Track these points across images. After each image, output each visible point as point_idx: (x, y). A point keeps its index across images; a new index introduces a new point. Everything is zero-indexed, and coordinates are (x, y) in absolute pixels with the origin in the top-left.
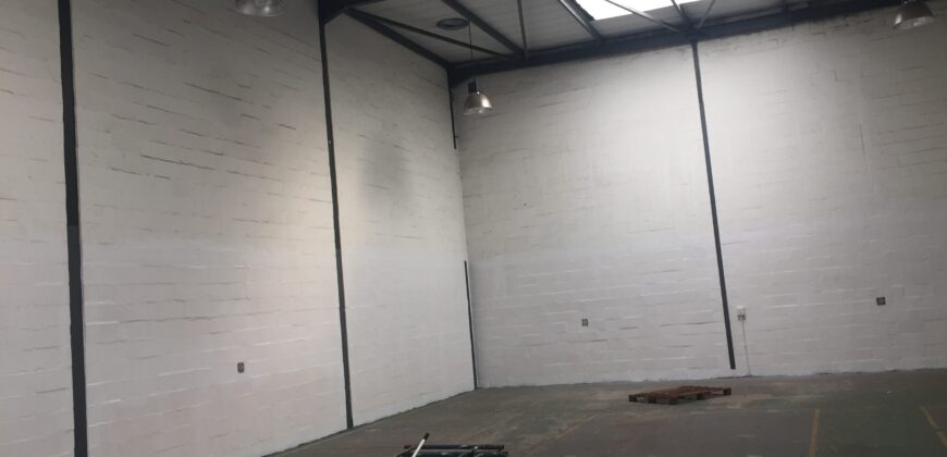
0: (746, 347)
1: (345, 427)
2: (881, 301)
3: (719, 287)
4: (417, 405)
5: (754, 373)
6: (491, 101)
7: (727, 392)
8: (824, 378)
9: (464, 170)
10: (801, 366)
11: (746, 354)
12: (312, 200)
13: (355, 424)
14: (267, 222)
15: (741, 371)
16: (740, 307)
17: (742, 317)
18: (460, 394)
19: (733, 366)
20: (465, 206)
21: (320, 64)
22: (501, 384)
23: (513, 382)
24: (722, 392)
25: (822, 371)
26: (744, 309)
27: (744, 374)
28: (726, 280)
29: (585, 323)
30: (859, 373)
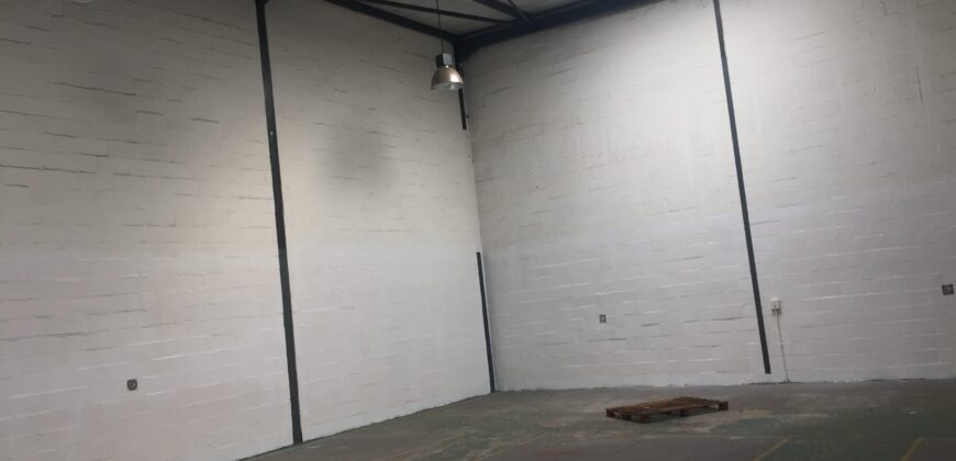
0: (782, 347)
1: (289, 441)
2: (948, 290)
3: (750, 276)
4: (402, 413)
5: (793, 379)
6: (462, 75)
7: (723, 407)
8: (877, 386)
9: (475, 153)
11: (783, 355)
12: (242, 198)
13: (305, 438)
14: (173, 225)
15: (777, 375)
16: (775, 299)
17: (777, 311)
18: (468, 399)
19: (768, 370)
20: (478, 192)
21: (258, 50)
22: (518, 388)
24: (717, 406)
25: (875, 377)
26: (779, 302)
27: (781, 380)
28: (757, 266)
29: (603, 319)
30: (922, 379)
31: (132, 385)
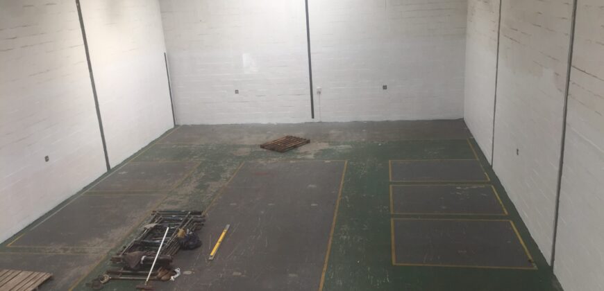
0: (320, 107)
1: (106, 171)
2: (385, 87)
3: (309, 76)
5: (324, 120)
10: (345, 117)
11: (320, 111)
13: (112, 166)
15: (317, 119)
16: (319, 88)
17: (319, 93)
19: (313, 117)
20: (163, 18)
22: (190, 123)
23: (197, 122)
25: (354, 120)
26: (321, 89)
27: (318, 121)
28: (312, 73)
29: (237, 92)
31: (47, 159)
